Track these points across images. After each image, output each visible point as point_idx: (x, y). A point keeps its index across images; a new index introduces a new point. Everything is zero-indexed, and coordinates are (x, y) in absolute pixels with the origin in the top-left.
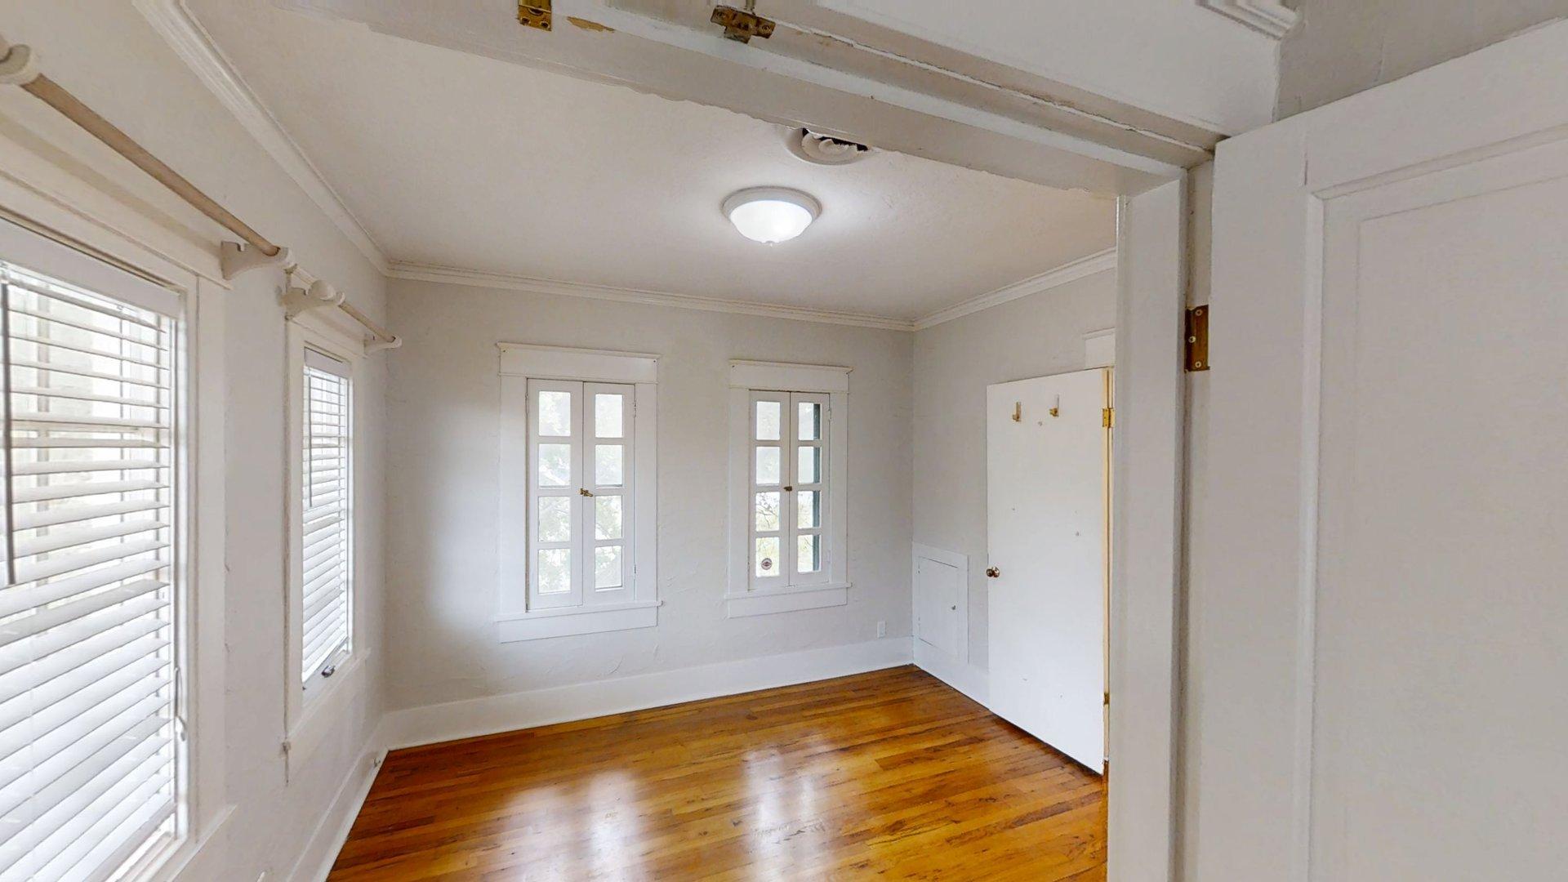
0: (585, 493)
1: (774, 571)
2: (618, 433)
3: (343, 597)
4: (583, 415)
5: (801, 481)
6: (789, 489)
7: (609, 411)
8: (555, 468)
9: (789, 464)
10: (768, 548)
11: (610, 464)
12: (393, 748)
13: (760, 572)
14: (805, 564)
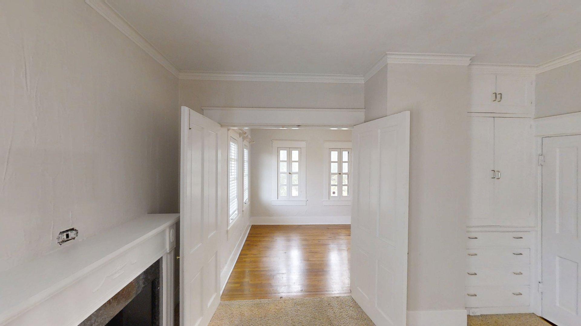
0: (290, 173)
1: (336, 195)
2: (297, 160)
3: (247, 190)
4: (289, 155)
5: (343, 172)
6: (340, 174)
7: (295, 154)
8: (283, 167)
9: (340, 167)
10: (334, 189)
11: (295, 167)
12: (253, 224)
13: (332, 195)
14: (345, 194)
